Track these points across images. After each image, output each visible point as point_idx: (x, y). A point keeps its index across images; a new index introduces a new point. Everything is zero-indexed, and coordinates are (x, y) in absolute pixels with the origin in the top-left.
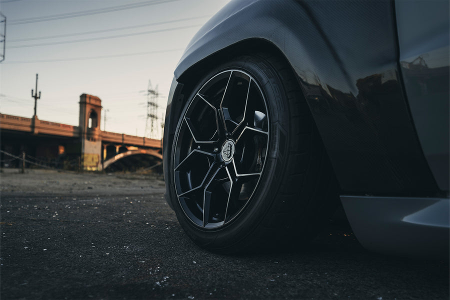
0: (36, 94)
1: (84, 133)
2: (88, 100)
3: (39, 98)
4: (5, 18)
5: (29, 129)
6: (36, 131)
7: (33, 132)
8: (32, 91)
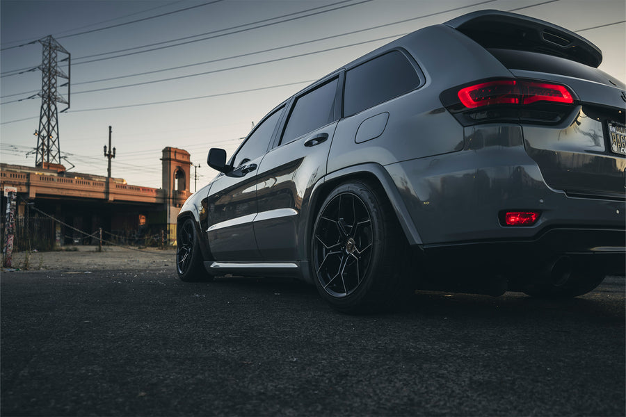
0: (110, 152)
1: (169, 198)
2: (173, 156)
3: (114, 156)
4: (69, 54)
5: (102, 196)
6: (111, 198)
7: (107, 199)
8: (105, 147)
